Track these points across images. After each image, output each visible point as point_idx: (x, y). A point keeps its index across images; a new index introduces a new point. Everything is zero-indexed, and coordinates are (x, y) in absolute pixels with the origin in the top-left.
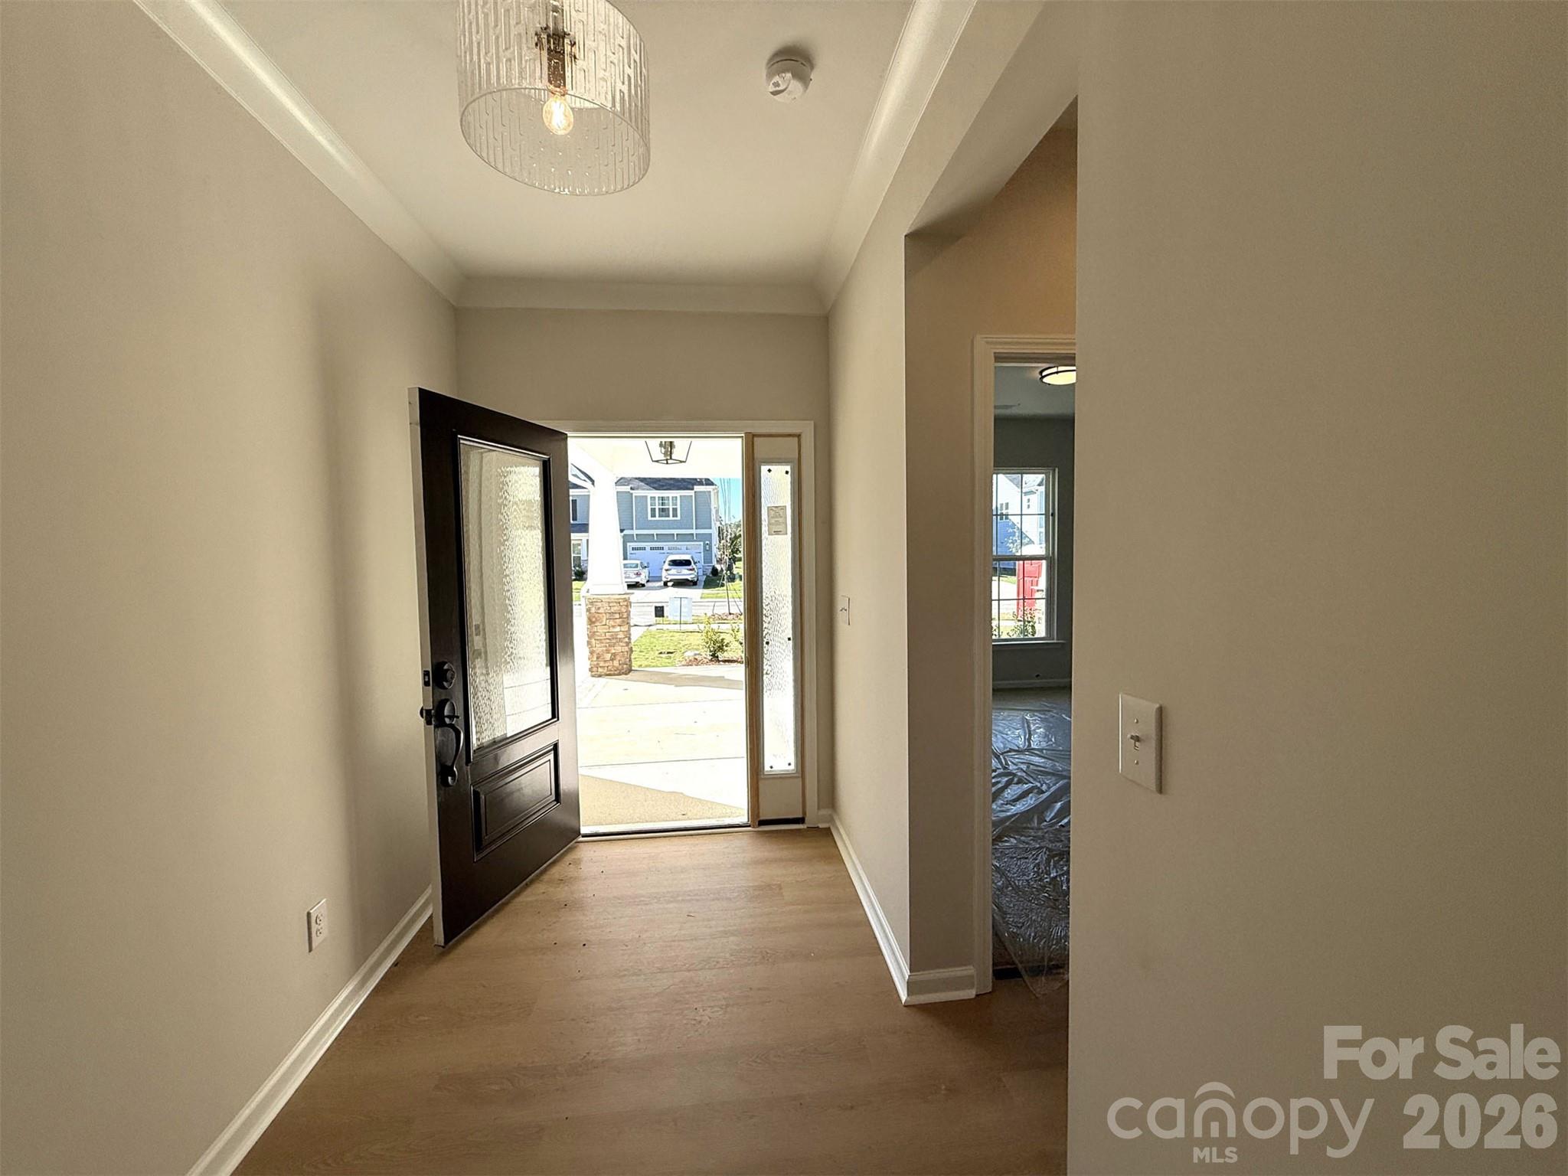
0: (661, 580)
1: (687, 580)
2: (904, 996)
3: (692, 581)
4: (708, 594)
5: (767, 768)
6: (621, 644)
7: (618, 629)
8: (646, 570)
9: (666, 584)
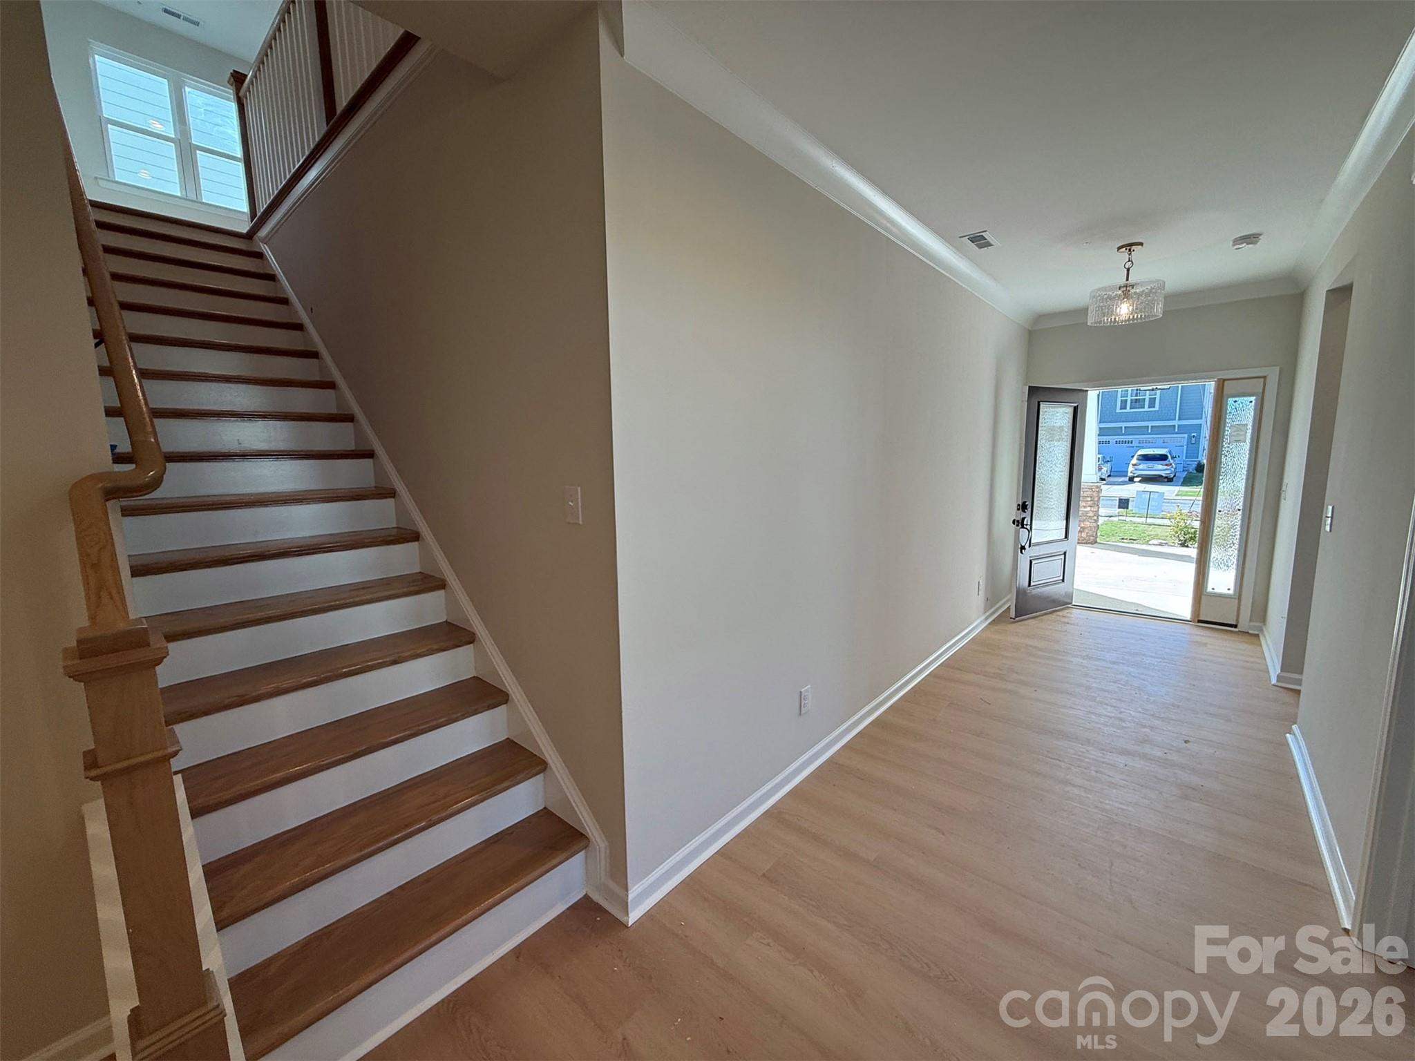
0: (1126, 476)
1: (1161, 476)
2: (1274, 681)
3: (1166, 477)
4: (1187, 492)
5: (1209, 589)
6: (1090, 520)
7: (1089, 509)
8: (1109, 464)
9: (1131, 480)
